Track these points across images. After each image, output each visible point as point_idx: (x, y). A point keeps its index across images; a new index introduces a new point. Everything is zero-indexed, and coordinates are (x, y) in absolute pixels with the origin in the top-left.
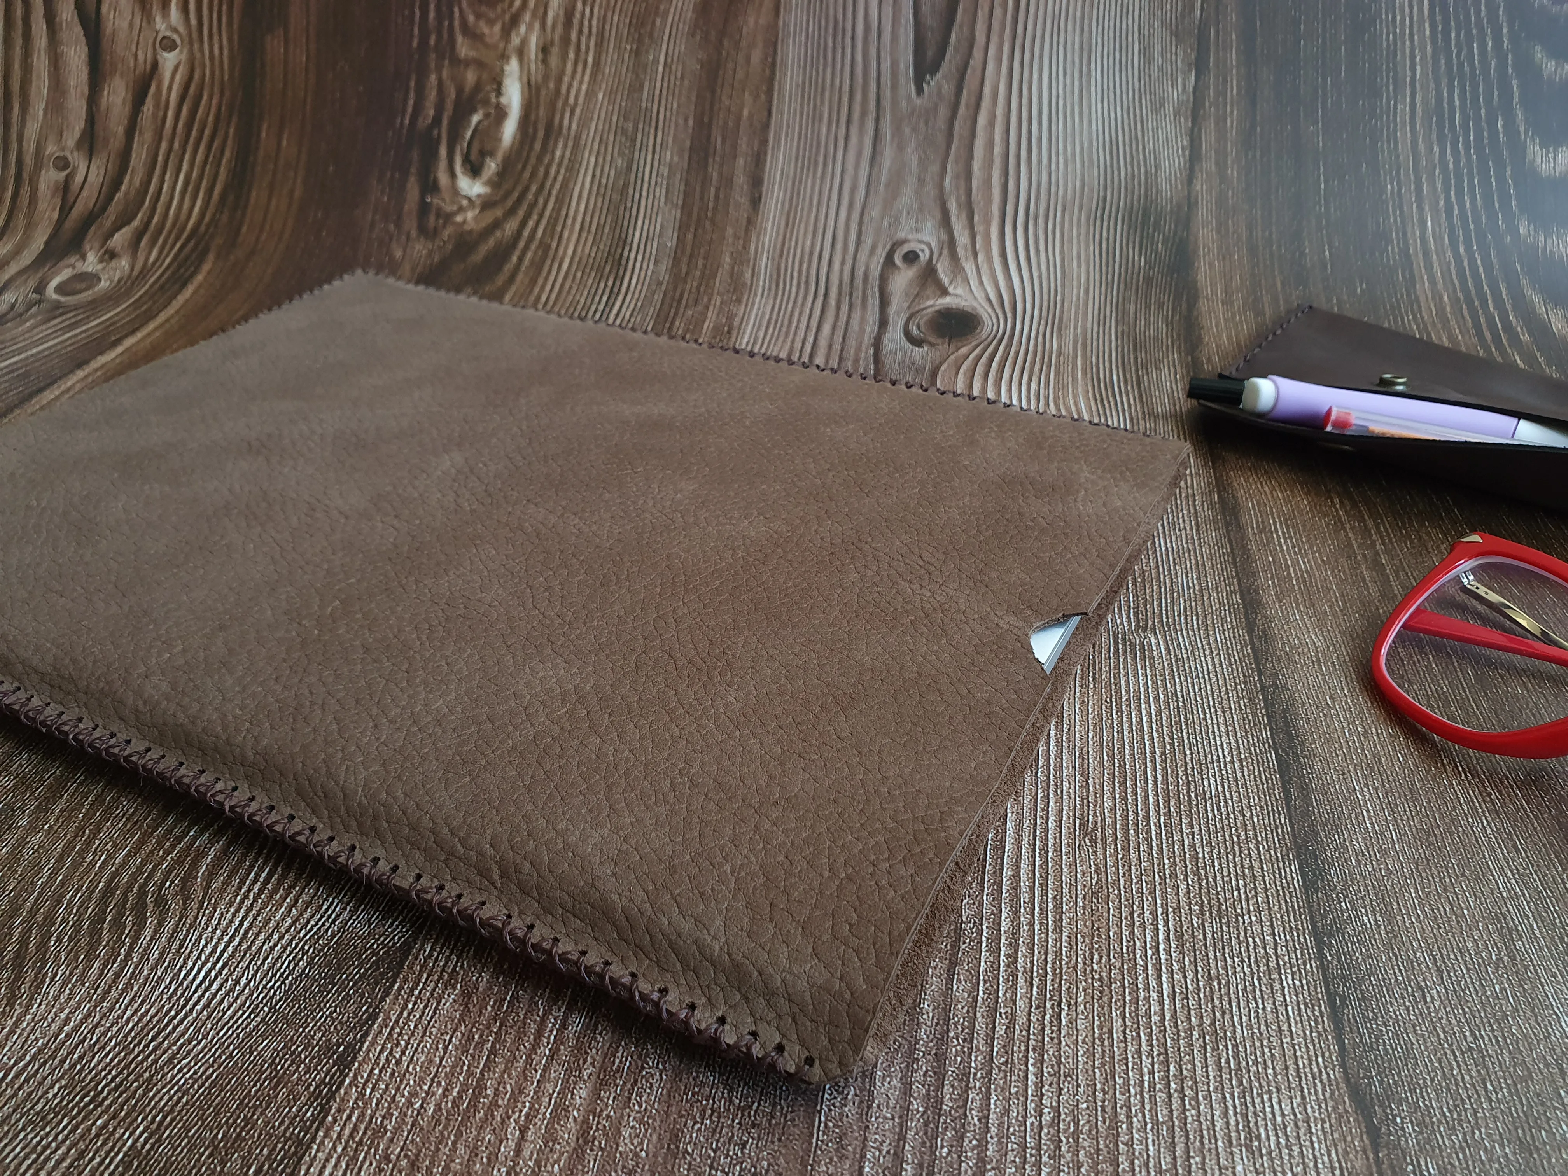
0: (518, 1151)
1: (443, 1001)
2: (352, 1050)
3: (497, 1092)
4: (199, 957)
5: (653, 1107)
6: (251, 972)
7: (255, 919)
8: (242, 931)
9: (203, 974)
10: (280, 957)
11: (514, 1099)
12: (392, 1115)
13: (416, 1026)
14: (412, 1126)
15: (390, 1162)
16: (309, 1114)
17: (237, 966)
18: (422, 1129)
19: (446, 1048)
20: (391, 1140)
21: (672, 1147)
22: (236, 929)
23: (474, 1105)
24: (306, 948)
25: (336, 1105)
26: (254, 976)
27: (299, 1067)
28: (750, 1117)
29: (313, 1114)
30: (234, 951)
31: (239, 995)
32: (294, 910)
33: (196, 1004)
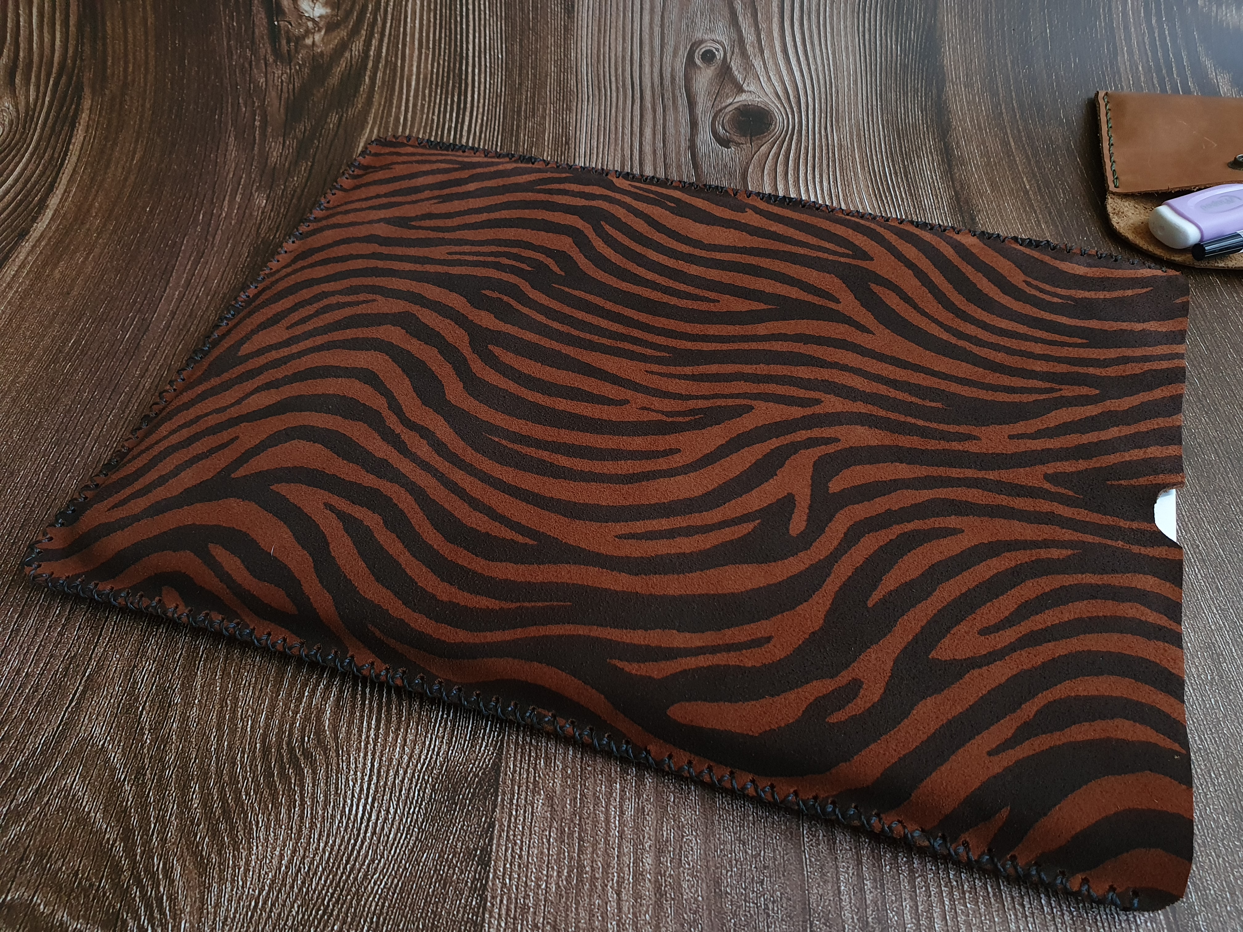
0: (620, 909)
1: (535, 805)
2: (486, 852)
3: (593, 869)
4: (353, 796)
5: (697, 864)
6: (395, 803)
7: (381, 760)
8: (375, 771)
9: (361, 808)
10: (410, 788)
11: (606, 871)
12: (529, 895)
13: (523, 828)
14: (545, 901)
15: (539, 928)
16: (474, 903)
17: (383, 800)
18: (552, 902)
19: (549, 841)
20: (535, 913)
21: (717, 890)
22: (370, 770)
23: (580, 880)
24: (426, 778)
25: (489, 894)
26: (398, 804)
27: (454, 870)
28: (761, 862)
29: (476, 903)
30: (376, 788)
31: (393, 821)
32: (406, 748)
33: (366, 832)
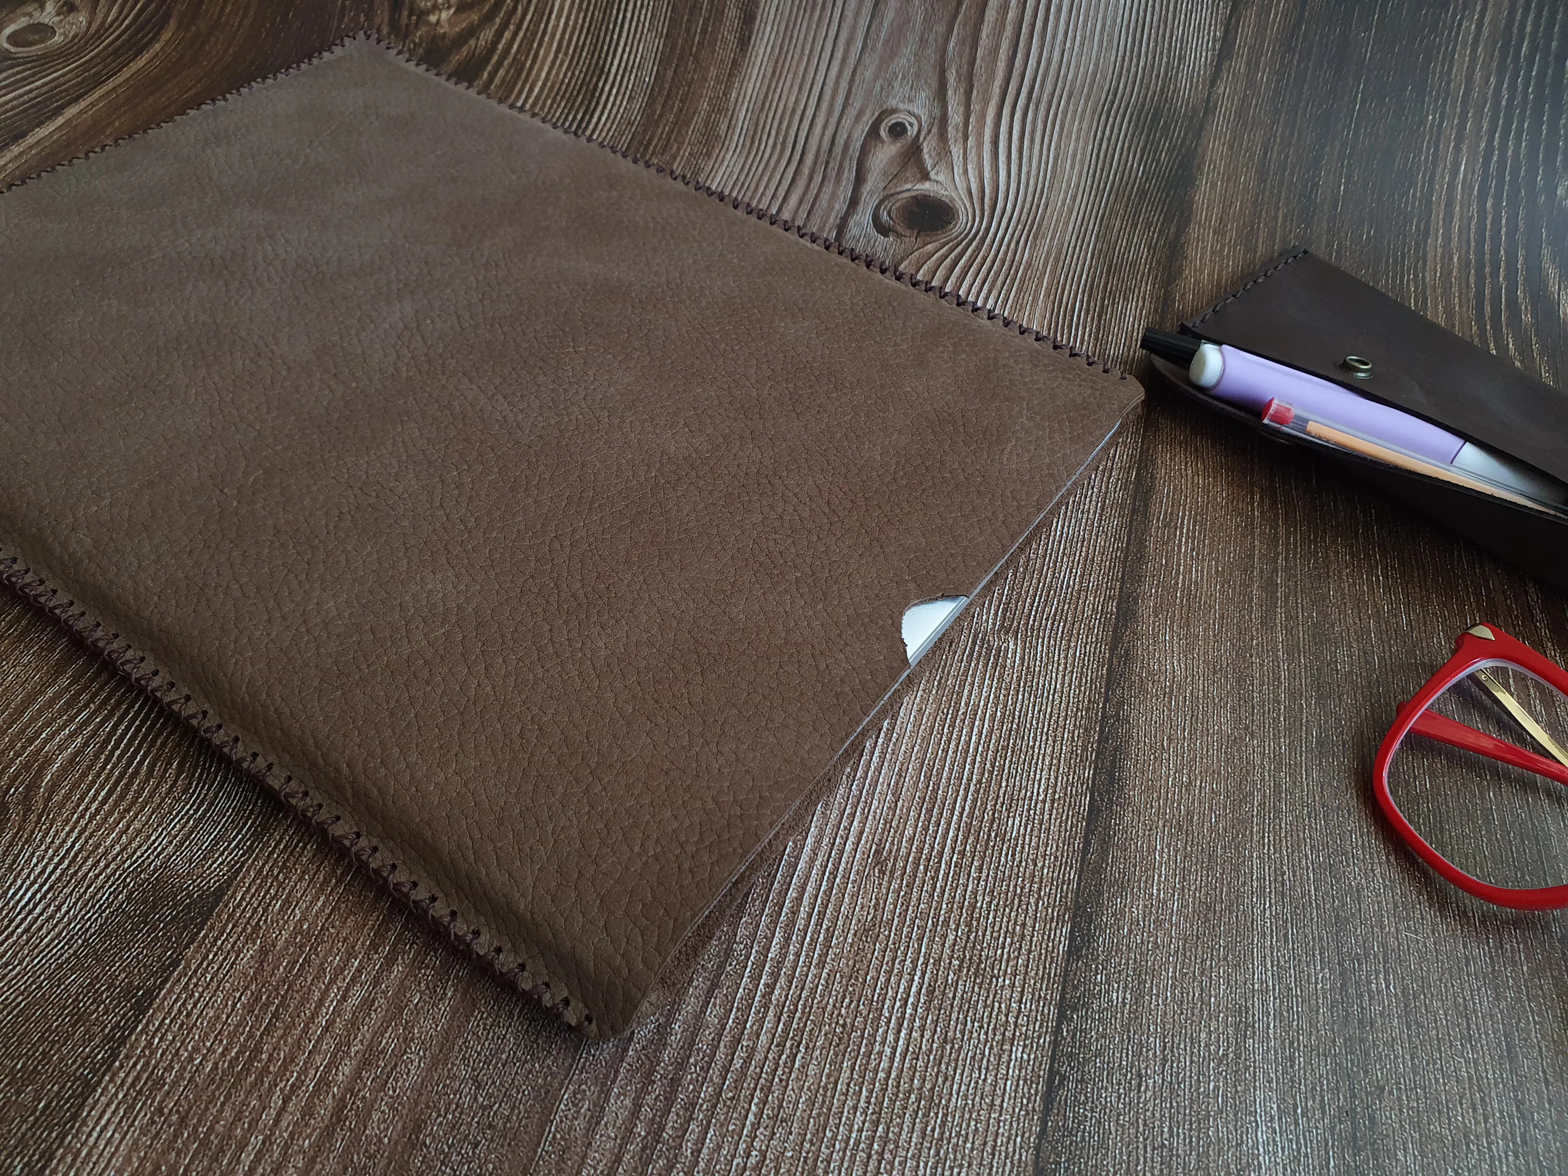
0: (277, 1122)
1: (242, 955)
2: (150, 995)
3: (270, 1059)
4: (29, 876)
5: (405, 1094)
6: (73, 900)
7: (86, 842)
8: (72, 854)
9: (29, 894)
10: (102, 887)
11: (285, 1067)
12: (173, 1068)
13: (212, 979)
14: (189, 1082)
15: (163, 1115)
16: (99, 1057)
17: (61, 892)
18: (197, 1086)
19: (234, 1005)
20: (168, 1093)
21: (413, 1137)
22: (67, 851)
23: (247, 1070)
24: (128, 880)
25: (125, 1051)
26: (75, 903)
27: (99, 1007)
28: (488, 1117)
29: (103, 1058)
30: (61, 875)
31: (58, 922)
32: (124, 837)
33: (17, 927)
